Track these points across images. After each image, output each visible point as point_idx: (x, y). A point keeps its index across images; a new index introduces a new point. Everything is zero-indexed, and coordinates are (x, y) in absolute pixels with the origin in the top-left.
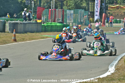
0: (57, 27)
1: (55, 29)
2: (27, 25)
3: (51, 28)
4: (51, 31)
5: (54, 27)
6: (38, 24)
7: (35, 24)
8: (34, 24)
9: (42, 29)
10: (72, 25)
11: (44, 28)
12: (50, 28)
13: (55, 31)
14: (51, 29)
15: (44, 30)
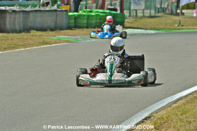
0: (100, 19)
1: (96, 23)
2: (31, 14)
3: (87, 21)
4: (87, 27)
5: (95, 18)
6: (58, 13)
7: (50, 13)
8: (47, 13)
9: (69, 23)
10: (143, 13)
11: (73, 21)
12: (85, 21)
13: (95, 28)
14: (87, 23)
15: (73, 25)
